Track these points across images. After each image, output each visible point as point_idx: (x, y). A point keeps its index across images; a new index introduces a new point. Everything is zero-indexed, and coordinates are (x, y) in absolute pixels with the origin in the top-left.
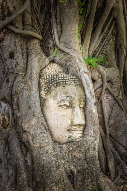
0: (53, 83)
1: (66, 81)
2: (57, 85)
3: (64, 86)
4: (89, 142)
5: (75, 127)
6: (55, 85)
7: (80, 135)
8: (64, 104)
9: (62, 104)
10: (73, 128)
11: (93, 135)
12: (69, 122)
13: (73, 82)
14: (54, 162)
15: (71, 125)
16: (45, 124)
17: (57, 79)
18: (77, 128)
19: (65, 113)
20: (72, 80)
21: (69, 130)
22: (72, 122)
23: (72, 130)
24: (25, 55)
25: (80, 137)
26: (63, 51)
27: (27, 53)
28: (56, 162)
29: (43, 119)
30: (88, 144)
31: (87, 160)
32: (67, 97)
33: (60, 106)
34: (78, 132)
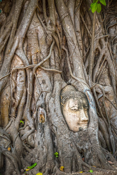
0: (67, 97)
1: (75, 96)
2: (70, 98)
3: (73, 99)
4: (91, 131)
5: (82, 122)
6: (69, 98)
7: (86, 127)
8: (74, 108)
9: (73, 108)
12: (78, 119)
14: (69, 144)
15: (79, 121)
16: (64, 120)
17: (70, 94)
18: (83, 123)
21: (78, 124)
22: (80, 119)
23: (80, 124)
24: (52, 81)
25: (86, 128)
26: (74, 79)
27: (53, 80)
29: (63, 118)
31: (91, 142)
32: (76, 104)
33: (72, 110)
34: (84, 125)
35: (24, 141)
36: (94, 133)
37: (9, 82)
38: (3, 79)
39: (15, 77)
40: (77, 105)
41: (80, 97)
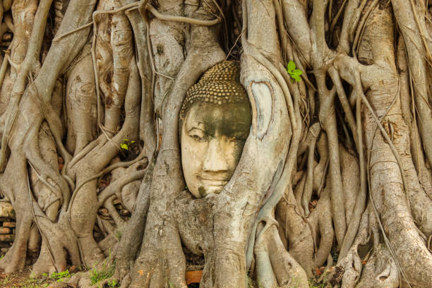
0: (190, 99)
1: (206, 98)
2: (194, 103)
3: (200, 105)
4: (221, 203)
5: (205, 174)
6: (191, 102)
7: (215, 188)
8: (194, 134)
9: (192, 133)
10: (204, 175)
11: (231, 191)
12: (198, 164)
13: (219, 99)
14: (157, 229)
15: (201, 169)
19: (195, 149)
20: (220, 94)
21: (198, 178)
22: (202, 165)
23: (202, 179)
28: (160, 228)
30: (219, 206)
32: (199, 123)
33: (191, 136)
34: (211, 182)
35: (114, 196)
36: (226, 209)
37: (89, 45)
38: (63, 40)
39: (104, 33)
40: (201, 127)
41: (220, 103)
